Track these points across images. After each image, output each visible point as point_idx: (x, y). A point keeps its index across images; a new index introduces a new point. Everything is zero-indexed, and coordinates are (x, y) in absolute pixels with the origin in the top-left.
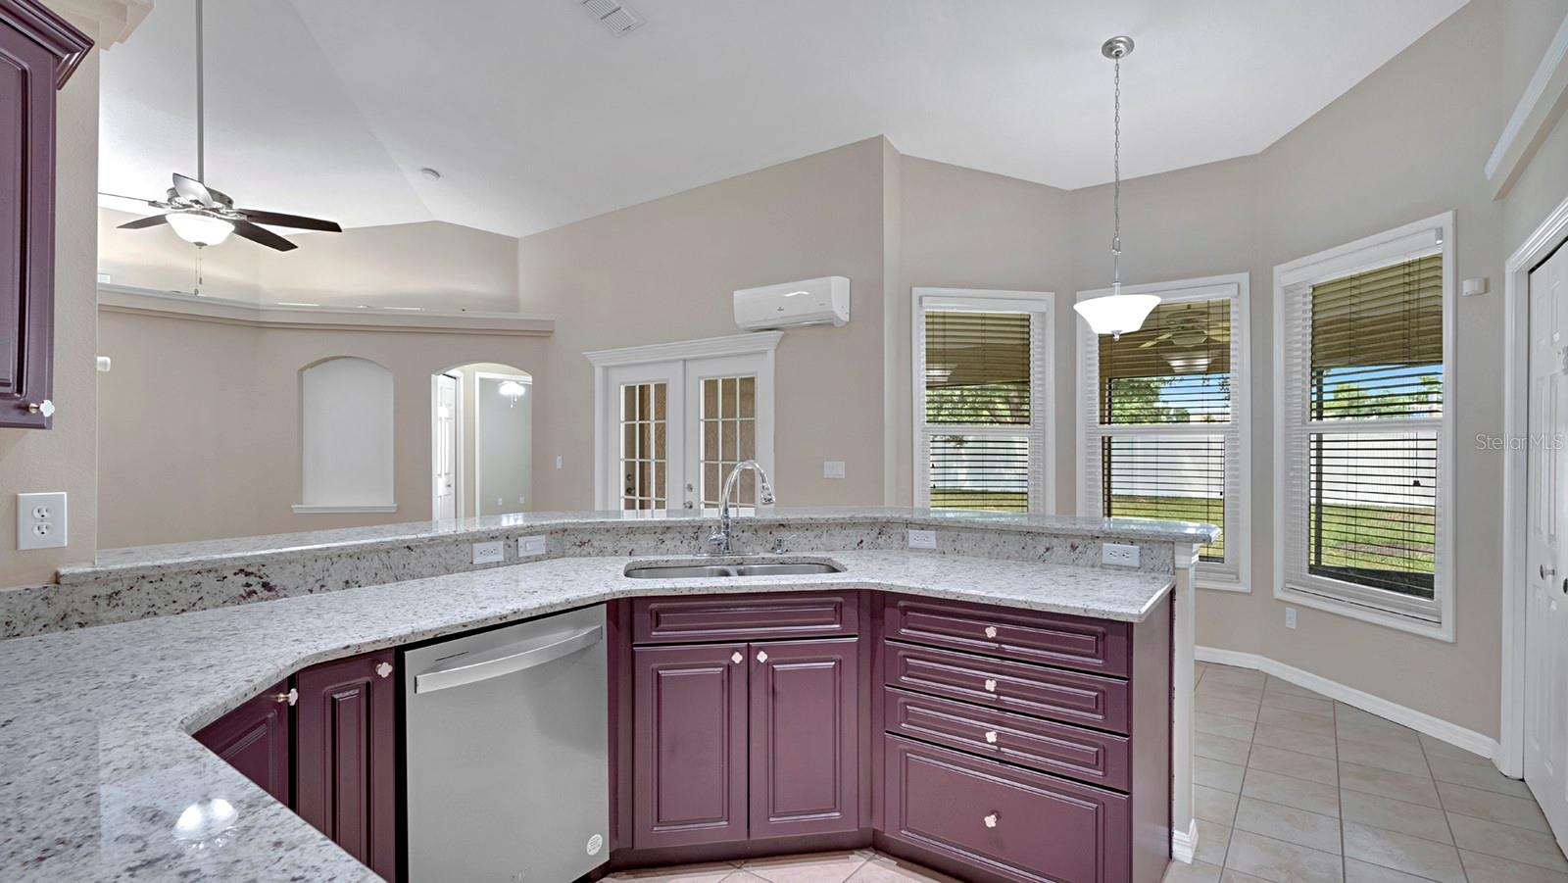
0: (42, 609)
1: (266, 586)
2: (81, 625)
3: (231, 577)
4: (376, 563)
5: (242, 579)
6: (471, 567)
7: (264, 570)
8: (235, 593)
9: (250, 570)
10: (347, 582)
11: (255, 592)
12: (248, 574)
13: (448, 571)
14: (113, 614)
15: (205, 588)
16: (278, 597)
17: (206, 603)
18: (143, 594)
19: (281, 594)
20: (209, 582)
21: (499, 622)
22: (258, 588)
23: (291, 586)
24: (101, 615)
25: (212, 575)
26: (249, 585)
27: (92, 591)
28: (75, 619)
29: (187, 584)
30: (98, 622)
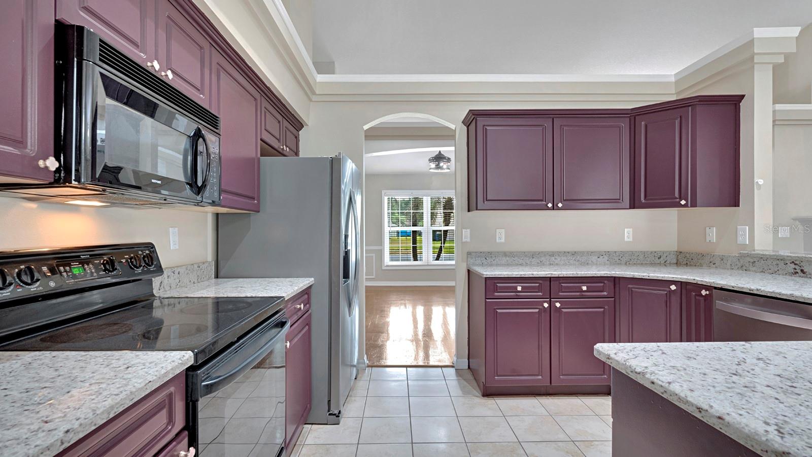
0: (738, 263)
1: (802, 271)
2: (746, 270)
3: (789, 264)
5: (793, 266)
7: (802, 264)
8: (790, 271)
9: (796, 262)
11: (798, 273)
12: (795, 264)
14: (754, 269)
15: (780, 266)
16: (807, 277)
17: (780, 272)
18: (761, 264)
19: (809, 276)
20: (781, 264)
21: (749, 291)
22: (799, 271)
24: (751, 269)
25: (782, 261)
26: (795, 269)
27: (748, 259)
28: (744, 268)
29: (775, 263)
30: (749, 270)
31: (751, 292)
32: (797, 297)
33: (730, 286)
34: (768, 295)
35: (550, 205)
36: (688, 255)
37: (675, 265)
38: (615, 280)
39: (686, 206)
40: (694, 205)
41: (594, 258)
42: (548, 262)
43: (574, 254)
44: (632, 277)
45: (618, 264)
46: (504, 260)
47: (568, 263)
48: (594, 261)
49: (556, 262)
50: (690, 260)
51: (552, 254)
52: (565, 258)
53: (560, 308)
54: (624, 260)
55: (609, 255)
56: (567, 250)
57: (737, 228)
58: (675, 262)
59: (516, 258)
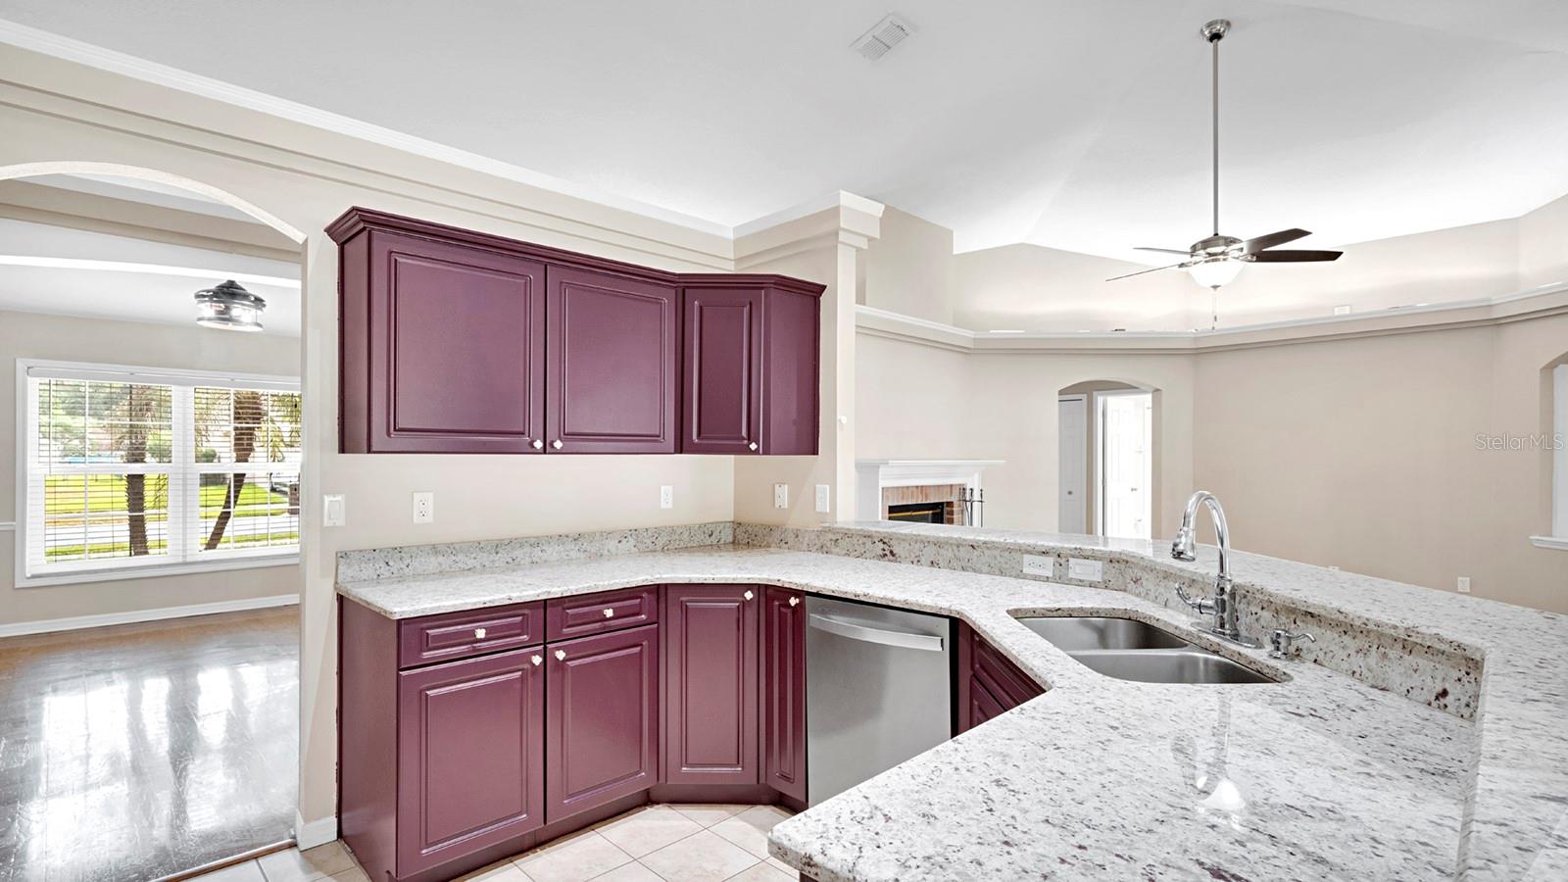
1: (891, 552)
2: (827, 552)
3: (877, 542)
4: (950, 554)
5: (881, 545)
6: (1020, 575)
7: (891, 542)
8: (879, 553)
9: (885, 540)
10: (932, 562)
11: (887, 555)
12: (884, 543)
13: (1001, 573)
14: (837, 550)
15: (867, 546)
16: (896, 562)
17: (868, 555)
18: (845, 543)
19: (898, 560)
20: (868, 542)
22: (888, 553)
23: (903, 557)
25: (870, 539)
26: (884, 550)
27: (830, 536)
28: (825, 549)
29: (861, 542)
30: (831, 553)
31: (857, 598)
32: (912, 604)
33: (829, 590)
34: (878, 602)
35: (539, 444)
36: (750, 530)
37: (731, 547)
38: (659, 591)
39: (756, 452)
40: (766, 452)
41: (612, 544)
42: (528, 560)
43: (578, 537)
44: (687, 582)
45: (651, 551)
46: (432, 563)
47: (566, 558)
48: (613, 550)
49: (545, 556)
50: (753, 536)
51: (537, 542)
52: (561, 548)
53: (565, 660)
54: (660, 543)
55: (637, 535)
56: (563, 531)
57: (815, 488)
58: (731, 539)
59: (460, 557)
